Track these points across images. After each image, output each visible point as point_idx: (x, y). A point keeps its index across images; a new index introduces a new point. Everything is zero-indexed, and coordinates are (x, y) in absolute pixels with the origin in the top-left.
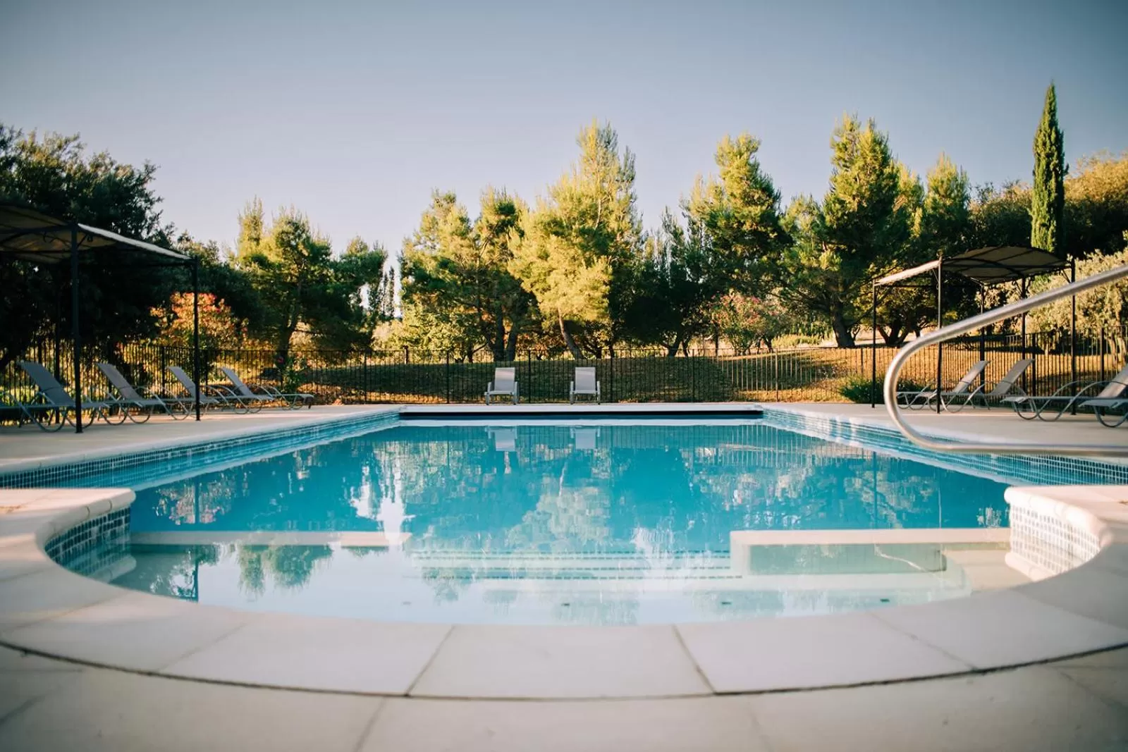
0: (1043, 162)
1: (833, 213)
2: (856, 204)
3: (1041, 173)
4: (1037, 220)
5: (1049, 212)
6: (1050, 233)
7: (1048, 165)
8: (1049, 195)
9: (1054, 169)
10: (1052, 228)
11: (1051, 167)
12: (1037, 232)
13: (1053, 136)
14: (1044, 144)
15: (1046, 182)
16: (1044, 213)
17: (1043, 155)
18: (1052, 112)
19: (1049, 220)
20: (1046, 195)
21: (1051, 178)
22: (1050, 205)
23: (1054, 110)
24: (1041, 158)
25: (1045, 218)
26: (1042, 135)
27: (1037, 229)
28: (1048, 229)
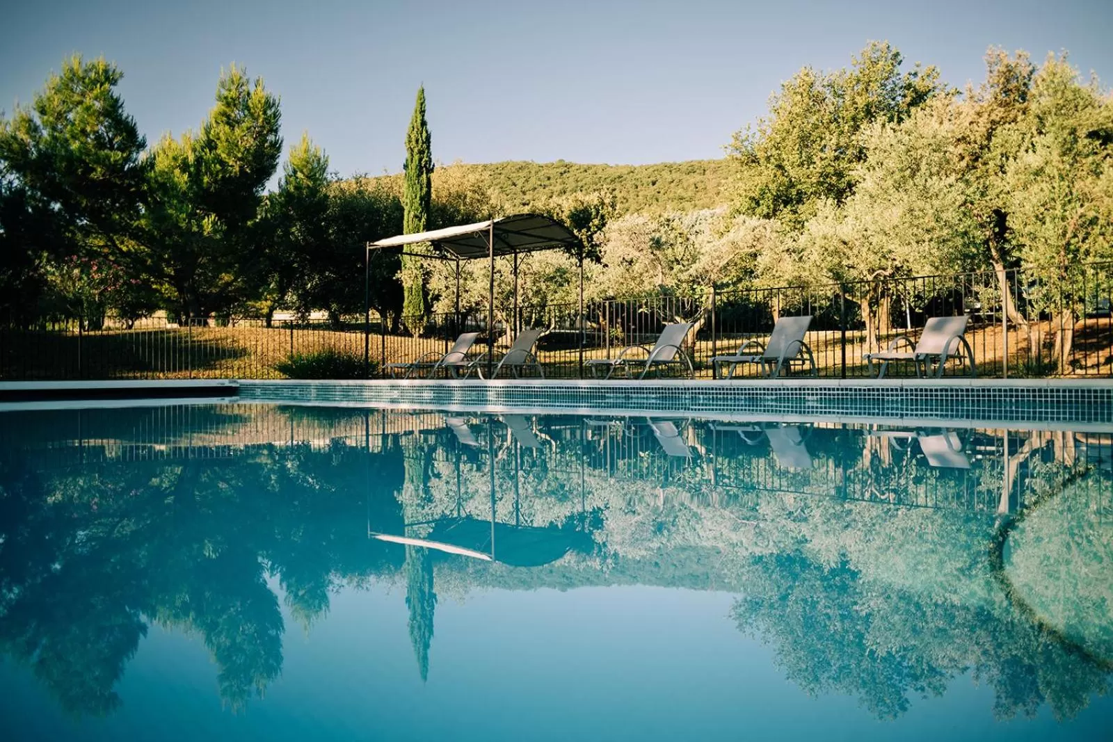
0: (416, 157)
1: (211, 174)
2: (238, 169)
3: (414, 168)
4: (409, 212)
5: (421, 204)
6: (421, 224)
7: (420, 160)
8: (421, 189)
9: (425, 166)
10: (423, 220)
11: (423, 164)
12: (410, 222)
13: (424, 135)
14: (417, 141)
15: (419, 175)
16: (417, 205)
17: (416, 150)
18: (423, 112)
19: (421, 213)
20: (418, 189)
21: (422, 173)
22: (421, 199)
23: (424, 111)
24: (415, 153)
25: (417, 210)
26: (415, 132)
27: (410, 219)
28: (420, 220)
